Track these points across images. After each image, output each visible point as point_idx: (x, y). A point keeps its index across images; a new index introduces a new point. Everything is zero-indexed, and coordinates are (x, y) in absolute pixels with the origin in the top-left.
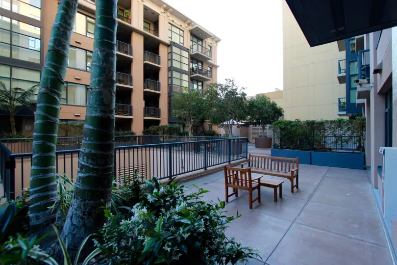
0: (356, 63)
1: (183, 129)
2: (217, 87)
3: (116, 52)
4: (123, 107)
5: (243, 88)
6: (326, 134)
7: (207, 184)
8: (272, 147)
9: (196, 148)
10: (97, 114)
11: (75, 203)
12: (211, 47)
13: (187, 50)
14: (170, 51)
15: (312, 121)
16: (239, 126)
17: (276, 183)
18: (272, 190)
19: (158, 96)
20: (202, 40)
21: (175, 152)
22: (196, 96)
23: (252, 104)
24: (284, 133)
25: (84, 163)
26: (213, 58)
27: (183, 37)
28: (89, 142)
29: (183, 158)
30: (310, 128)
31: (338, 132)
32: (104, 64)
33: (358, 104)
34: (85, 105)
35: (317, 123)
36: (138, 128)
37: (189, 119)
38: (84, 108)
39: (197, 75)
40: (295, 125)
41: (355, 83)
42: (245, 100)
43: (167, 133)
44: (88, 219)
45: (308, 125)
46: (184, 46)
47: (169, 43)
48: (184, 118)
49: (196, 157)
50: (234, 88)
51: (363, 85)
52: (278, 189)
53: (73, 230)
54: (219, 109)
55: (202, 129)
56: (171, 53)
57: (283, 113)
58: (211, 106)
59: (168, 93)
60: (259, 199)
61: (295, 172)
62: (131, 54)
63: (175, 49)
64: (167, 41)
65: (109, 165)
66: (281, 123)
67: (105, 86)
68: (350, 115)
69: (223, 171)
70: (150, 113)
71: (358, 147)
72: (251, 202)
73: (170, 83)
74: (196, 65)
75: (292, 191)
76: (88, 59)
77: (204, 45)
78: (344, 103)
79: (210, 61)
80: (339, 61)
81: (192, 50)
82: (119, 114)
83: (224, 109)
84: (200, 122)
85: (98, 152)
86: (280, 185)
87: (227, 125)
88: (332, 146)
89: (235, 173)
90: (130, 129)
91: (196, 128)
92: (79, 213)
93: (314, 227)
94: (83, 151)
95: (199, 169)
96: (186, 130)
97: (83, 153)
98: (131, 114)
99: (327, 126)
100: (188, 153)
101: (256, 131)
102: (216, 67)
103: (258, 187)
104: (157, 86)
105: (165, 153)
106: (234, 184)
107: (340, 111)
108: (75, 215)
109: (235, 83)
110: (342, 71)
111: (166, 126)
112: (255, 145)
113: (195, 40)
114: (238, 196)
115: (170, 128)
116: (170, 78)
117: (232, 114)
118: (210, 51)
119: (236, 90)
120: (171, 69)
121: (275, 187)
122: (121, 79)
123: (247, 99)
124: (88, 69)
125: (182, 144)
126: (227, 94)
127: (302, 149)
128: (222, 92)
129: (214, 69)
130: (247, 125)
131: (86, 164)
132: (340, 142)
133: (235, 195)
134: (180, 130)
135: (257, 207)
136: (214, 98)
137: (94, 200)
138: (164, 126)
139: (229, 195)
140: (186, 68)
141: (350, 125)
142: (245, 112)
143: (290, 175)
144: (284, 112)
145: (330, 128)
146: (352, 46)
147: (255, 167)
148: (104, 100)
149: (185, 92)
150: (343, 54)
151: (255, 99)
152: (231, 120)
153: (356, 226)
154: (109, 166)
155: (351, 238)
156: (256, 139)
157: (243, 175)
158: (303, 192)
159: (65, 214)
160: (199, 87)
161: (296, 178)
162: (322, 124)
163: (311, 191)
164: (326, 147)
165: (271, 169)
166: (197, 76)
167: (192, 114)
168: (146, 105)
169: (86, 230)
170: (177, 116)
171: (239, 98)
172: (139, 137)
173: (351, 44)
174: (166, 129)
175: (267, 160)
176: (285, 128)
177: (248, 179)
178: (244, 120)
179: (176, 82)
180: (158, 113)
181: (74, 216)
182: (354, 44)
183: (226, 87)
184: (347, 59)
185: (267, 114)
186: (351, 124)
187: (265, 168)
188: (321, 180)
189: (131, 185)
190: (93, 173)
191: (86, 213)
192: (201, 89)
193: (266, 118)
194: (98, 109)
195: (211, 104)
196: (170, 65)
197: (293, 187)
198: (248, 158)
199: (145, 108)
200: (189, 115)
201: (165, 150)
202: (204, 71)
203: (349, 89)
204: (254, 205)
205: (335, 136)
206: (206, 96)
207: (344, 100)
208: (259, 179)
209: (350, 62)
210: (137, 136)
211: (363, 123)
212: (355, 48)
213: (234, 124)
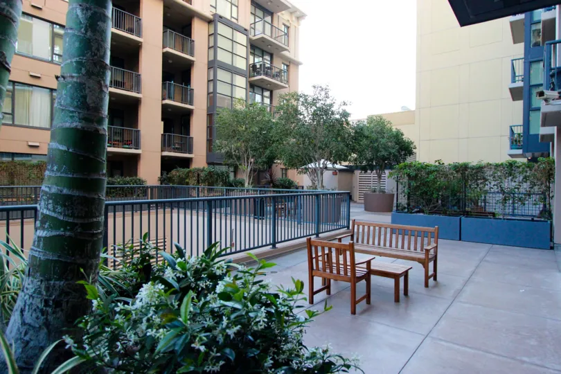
0: (541, 64)
1: (235, 176)
2: (298, 100)
3: (111, 29)
4: (122, 133)
5: (345, 104)
6: (487, 188)
7: (276, 272)
8: (395, 208)
9: (258, 209)
10: (75, 124)
11: (30, 284)
12: (288, 27)
13: (245, 31)
14: (212, 32)
15: (464, 164)
16: (335, 172)
17: (398, 269)
18: (391, 282)
19: (189, 113)
20: (272, 14)
21: (218, 216)
22: (259, 115)
23: (360, 132)
24: (414, 184)
25: (48, 213)
26: (292, 47)
27: (237, 7)
28: (59, 174)
29: (233, 227)
30: (459, 175)
31: (508, 184)
32: (89, 34)
33: (543, 136)
34: (48, 126)
35: (473, 168)
36: (149, 171)
37: (246, 156)
38: (46, 132)
39: (263, 77)
40: (434, 171)
41: (538, 97)
42: (348, 124)
43: (204, 181)
44: (54, 313)
45: (457, 172)
46: (239, 24)
47: (211, 17)
48: (236, 156)
49: (256, 225)
50: (328, 102)
51: (551, 102)
52: (402, 280)
53: (26, 334)
54: (301, 139)
55: (268, 176)
56: (214, 35)
57: (414, 150)
58: (287, 133)
59: (208, 108)
60: (368, 297)
61: (432, 252)
62: (139, 35)
63: (221, 29)
64: (208, 13)
65: (96, 217)
66: (410, 166)
67: (89, 74)
68: (529, 156)
69: (306, 251)
70: (174, 145)
71: (541, 212)
72: (354, 303)
73: (211, 90)
74: (261, 59)
75: (427, 285)
76: (57, 40)
77: (275, 24)
78: (519, 134)
79: (285, 53)
80: (513, 60)
81: (253, 31)
82: (114, 146)
83: (309, 139)
84: (264, 162)
85: (76, 193)
86: (406, 274)
87: (315, 170)
88: (498, 209)
89: (327, 252)
90: (136, 174)
91: (258, 174)
92: (38, 302)
93: (460, 345)
94: (47, 189)
95: (262, 246)
96: (239, 177)
97: (46, 193)
98: (137, 147)
99: (488, 173)
100: (243, 218)
101: (365, 181)
102: (297, 64)
103: (367, 277)
104: (187, 96)
105: (201, 219)
106: (324, 270)
107: (511, 149)
108: (29, 306)
109: (330, 94)
110: (517, 78)
111: (203, 170)
112: (363, 205)
113: (260, 13)
114: (332, 292)
115: (210, 172)
116: (212, 81)
117: (323, 150)
118: (287, 34)
119: (331, 105)
120: (213, 65)
121: (396, 276)
122: (119, 79)
123: (351, 123)
124: (56, 58)
125: (231, 199)
126: (315, 114)
127: (445, 214)
128: (307, 109)
129: (292, 68)
130: (350, 170)
131: (53, 214)
132: (511, 202)
133: (325, 292)
134: (228, 176)
135: (364, 312)
136: (292, 120)
137: (67, 280)
138: (199, 170)
139: (315, 290)
140: (241, 64)
141: (529, 172)
142: (347, 146)
143: (423, 256)
144: (415, 148)
145: (494, 177)
146: (536, 34)
147: (363, 242)
148: (88, 100)
149: (239, 107)
150: (519, 49)
151: (365, 123)
152: (322, 160)
153: (533, 342)
154: (95, 220)
155: (523, 362)
156: (365, 194)
157: (341, 257)
158: (445, 285)
159: (9, 312)
160: (265, 99)
161: (433, 262)
162: (480, 169)
163: (458, 286)
164: (487, 210)
165: (391, 246)
166: (262, 79)
167: (251, 147)
168: (166, 129)
169: (49, 333)
170: (223, 151)
171: (337, 120)
172: (152, 188)
173: (534, 31)
174: (202, 175)
175: (383, 229)
176: (417, 175)
177: (349, 263)
178: (345, 161)
179: (222, 89)
180: (187, 146)
181: (27, 307)
182: (538, 31)
183: (314, 99)
184: (525, 58)
185: (386, 151)
186: (531, 170)
187: (379, 244)
188: (477, 267)
189: (135, 261)
190: (65, 230)
191: (51, 303)
192: (269, 103)
193: (384, 159)
194: (76, 114)
195: (287, 130)
196: (211, 58)
197: (427, 278)
198: (351, 228)
199: (163, 136)
200: (247, 150)
201: (201, 213)
202: (275, 71)
203: (529, 109)
204: (359, 308)
205: (502, 191)
206: (277, 116)
207: (519, 130)
208: (369, 263)
209: (531, 63)
210: (147, 187)
211: (551, 169)
212: (540, 40)
213: (326, 168)
